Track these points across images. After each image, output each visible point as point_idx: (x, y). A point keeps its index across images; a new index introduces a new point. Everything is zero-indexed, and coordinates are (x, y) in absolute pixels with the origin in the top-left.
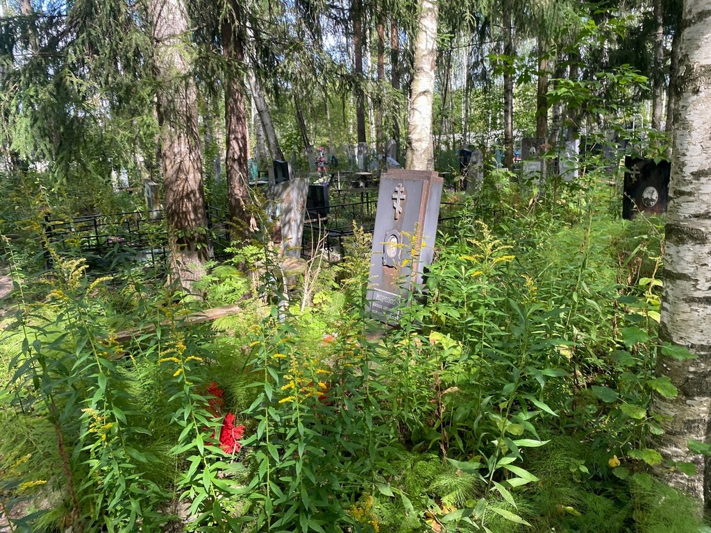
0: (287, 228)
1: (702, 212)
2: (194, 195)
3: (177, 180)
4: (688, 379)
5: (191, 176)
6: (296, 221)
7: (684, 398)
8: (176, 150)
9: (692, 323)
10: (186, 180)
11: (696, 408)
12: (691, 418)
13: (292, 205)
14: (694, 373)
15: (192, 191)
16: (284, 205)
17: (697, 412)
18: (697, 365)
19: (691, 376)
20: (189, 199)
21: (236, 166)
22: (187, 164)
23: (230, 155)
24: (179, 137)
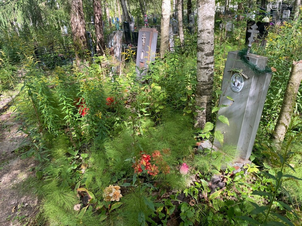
0: (116, 49)
1: (202, 42)
2: (83, 38)
3: (76, 32)
4: (201, 91)
5: (81, 30)
6: (119, 47)
7: (200, 96)
9: (201, 75)
10: (80, 32)
11: (203, 99)
12: (202, 102)
13: (117, 41)
14: (202, 89)
15: (82, 36)
16: (114, 41)
17: (204, 100)
18: (203, 87)
19: (202, 90)
20: (81, 39)
21: (98, 26)
22: (80, 26)
23: (96, 22)
24: (76, 16)
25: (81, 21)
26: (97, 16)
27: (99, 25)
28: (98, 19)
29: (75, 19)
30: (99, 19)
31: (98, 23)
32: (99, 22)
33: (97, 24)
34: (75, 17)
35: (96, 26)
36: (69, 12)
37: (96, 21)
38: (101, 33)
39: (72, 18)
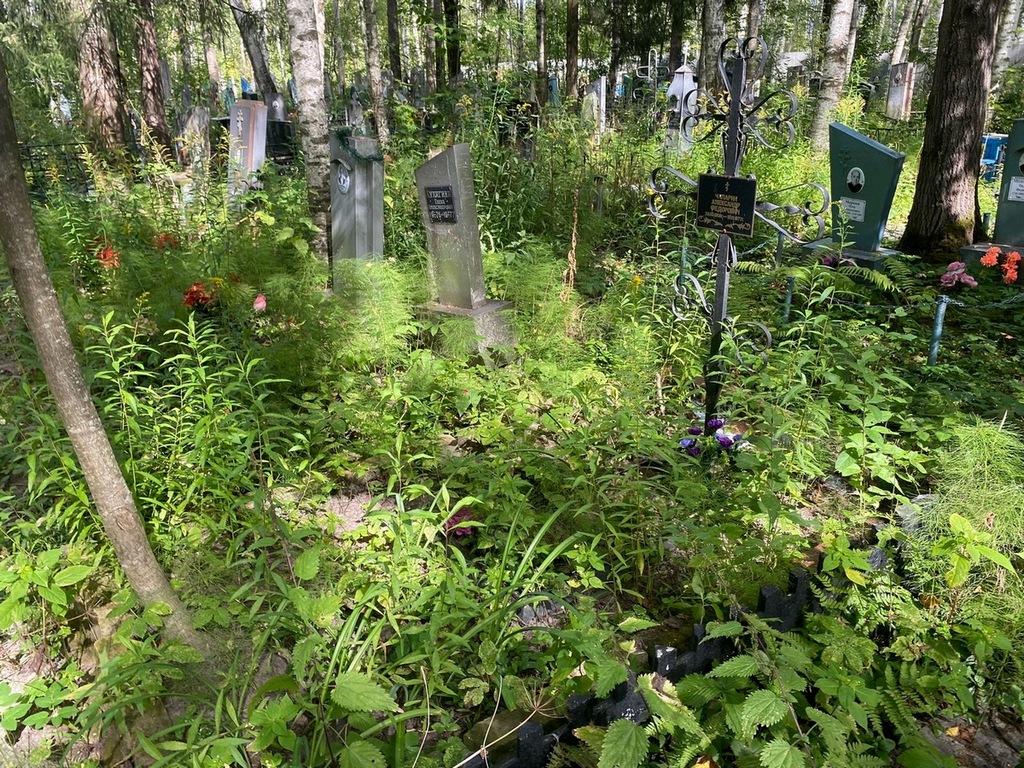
1: (305, 120)
2: (112, 121)
3: (95, 107)
5: (107, 104)
8: (92, 80)
10: (103, 106)
13: (196, 131)
15: (110, 117)
16: (190, 132)
20: (108, 124)
21: (150, 95)
22: (103, 93)
23: (144, 85)
24: (94, 67)
25: (105, 82)
26: (148, 70)
27: (154, 94)
28: (150, 79)
29: (91, 74)
30: (153, 79)
31: (149, 87)
32: (153, 87)
33: (148, 90)
34: (91, 71)
35: (146, 96)
36: (76, 59)
37: (144, 82)
38: (158, 113)
39: (84, 73)
